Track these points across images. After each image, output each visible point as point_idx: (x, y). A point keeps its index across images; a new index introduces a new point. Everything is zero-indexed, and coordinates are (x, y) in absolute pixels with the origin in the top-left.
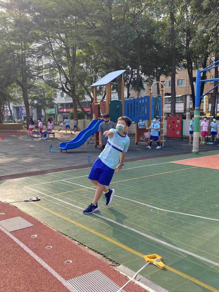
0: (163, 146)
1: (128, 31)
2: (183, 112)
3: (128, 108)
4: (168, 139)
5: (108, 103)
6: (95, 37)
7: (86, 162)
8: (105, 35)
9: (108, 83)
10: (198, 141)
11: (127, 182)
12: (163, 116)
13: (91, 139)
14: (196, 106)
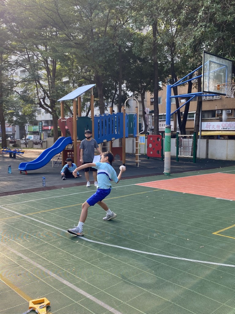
0: (138, 166)
1: (107, 43)
2: (174, 131)
3: (99, 126)
4: (149, 159)
5: (75, 120)
6: (72, 50)
7: (40, 185)
8: (83, 48)
9: (77, 97)
10: (170, 161)
11: (72, 207)
12: (138, 134)
13: (58, 159)
14: (167, 124)
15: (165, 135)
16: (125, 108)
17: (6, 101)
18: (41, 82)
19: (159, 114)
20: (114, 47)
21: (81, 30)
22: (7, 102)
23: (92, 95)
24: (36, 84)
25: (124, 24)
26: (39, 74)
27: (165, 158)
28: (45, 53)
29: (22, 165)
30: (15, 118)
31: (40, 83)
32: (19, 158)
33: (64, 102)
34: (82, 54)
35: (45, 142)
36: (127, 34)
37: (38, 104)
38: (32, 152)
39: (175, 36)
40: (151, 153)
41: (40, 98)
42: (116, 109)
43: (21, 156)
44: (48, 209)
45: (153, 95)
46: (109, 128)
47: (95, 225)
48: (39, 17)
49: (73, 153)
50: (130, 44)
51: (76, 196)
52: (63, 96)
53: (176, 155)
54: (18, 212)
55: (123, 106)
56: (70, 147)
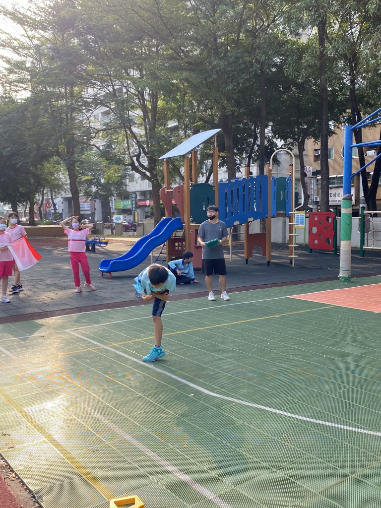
0: (293, 265)
1: (241, 60)
2: (354, 204)
3: (226, 198)
4: (311, 252)
5: (188, 189)
6: (182, 73)
7: (132, 296)
8: (201, 71)
9: (190, 152)
10: (349, 256)
11: (184, 335)
12: (293, 211)
13: (161, 253)
14: (345, 193)
15: (342, 212)
16: (271, 168)
17: (79, 161)
18: (134, 129)
19: (330, 176)
20: (252, 66)
21: (197, 41)
22: (82, 163)
23: (216, 146)
24: (126, 132)
25: (269, 25)
26: (131, 116)
27: (341, 252)
28: (139, 82)
29: (104, 264)
30: (94, 189)
31: (131, 132)
32: (100, 251)
33: (169, 160)
34: (199, 81)
35: (141, 226)
36: (274, 42)
37: (128, 165)
38: (121, 241)
39: (357, 41)
40: (316, 242)
41: (132, 155)
42: (254, 170)
43: (103, 248)
44: (144, 337)
45: (319, 143)
46: (244, 201)
47: (222, 366)
48: (129, 23)
49: (184, 243)
50: (279, 60)
51: (191, 315)
52: (169, 150)
53: (359, 245)
54: (96, 341)
55: (267, 164)
56: (179, 234)
